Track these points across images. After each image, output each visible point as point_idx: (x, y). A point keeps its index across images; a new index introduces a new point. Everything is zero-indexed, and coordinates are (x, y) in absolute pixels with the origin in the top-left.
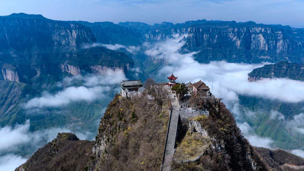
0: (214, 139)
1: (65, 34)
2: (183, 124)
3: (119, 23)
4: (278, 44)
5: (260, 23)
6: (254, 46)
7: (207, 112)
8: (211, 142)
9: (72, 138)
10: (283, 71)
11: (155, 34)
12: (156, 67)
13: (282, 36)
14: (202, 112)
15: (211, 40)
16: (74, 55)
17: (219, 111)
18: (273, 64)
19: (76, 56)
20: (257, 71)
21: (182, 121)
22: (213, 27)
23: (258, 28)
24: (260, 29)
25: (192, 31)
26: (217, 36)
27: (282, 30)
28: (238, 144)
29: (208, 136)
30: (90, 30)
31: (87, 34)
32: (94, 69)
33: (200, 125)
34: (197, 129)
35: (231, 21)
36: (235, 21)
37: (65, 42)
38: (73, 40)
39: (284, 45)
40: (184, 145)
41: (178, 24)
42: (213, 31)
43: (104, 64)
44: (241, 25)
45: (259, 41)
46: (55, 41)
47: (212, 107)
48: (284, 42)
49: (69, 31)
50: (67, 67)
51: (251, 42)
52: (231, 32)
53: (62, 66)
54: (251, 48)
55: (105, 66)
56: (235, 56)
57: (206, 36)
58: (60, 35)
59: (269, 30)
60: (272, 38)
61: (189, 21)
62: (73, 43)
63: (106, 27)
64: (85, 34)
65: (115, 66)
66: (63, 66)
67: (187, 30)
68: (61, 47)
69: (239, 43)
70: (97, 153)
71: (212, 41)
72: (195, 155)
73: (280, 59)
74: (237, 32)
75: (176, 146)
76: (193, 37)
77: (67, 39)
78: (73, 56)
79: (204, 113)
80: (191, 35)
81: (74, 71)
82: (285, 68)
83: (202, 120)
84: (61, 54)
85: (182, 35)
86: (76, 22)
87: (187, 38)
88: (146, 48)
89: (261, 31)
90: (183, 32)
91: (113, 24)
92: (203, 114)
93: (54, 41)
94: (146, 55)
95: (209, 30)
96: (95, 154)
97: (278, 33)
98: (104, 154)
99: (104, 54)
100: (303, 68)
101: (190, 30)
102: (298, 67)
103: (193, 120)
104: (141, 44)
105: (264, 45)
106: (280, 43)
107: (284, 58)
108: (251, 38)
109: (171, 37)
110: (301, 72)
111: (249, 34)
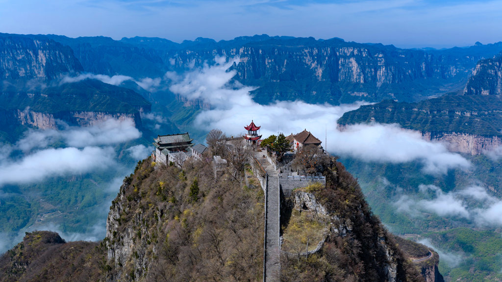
0: (335, 218)
1: (24, 57)
2: (287, 199)
3: (123, 38)
4: (378, 73)
5: (351, 41)
6: (344, 76)
7: (323, 177)
8: (331, 223)
9: (52, 240)
10: (388, 115)
11: (185, 58)
12: (190, 112)
13: (383, 61)
14: (315, 178)
15: (277, 67)
16: (42, 95)
17: (337, 175)
18: (373, 104)
19: (46, 96)
20: (350, 116)
21: (285, 194)
22: (280, 46)
23: (348, 49)
24: (351, 50)
25: (246, 53)
26: (286, 61)
27: (383, 52)
28: (367, 224)
29: (327, 214)
30: (72, 51)
31: (66, 57)
32: (81, 119)
33: (314, 197)
34: (309, 204)
35: (308, 37)
36: (314, 37)
37: (24, 72)
38: (39, 67)
39: (388, 75)
40: (294, 231)
41: (223, 42)
42: (279, 54)
43: (100, 110)
44: (322, 44)
45: (351, 69)
46: (7, 71)
47: (327, 170)
48: (387, 70)
49: (31, 53)
50: (31, 116)
51: (339, 70)
52: (308, 54)
53: (20, 114)
54: (339, 80)
55: (101, 112)
56: (314, 93)
57: (270, 61)
58: (16, 59)
59: (365, 51)
60: (369, 64)
61: (241, 37)
62: (39, 73)
63: (100, 45)
64: (63, 57)
65: (119, 112)
66: (22, 115)
67: (237, 53)
68: (18, 81)
69: (320, 72)
70: (116, 260)
71: (279, 70)
72: (313, 244)
73: (383, 96)
74: (317, 55)
75: (281, 233)
76: (248, 62)
77: (28, 66)
78: (40, 96)
79: (318, 179)
80: (246, 59)
81: (44, 122)
82: (390, 110)
83: (317, 190)
84: (18, 94)
85: (230, 59)
86: (44, 36)
87: (239, 64)
88: (170, 81)
89: (353, 52)
90: (232, 54)
92: (316, 181)
93: (5, 71)
94: (172, 93)
95: (273, 52)
96: (113, 261)
97: (377, 57)
98: (131, 260)
99: (98, 92)
100: (416, 110)
101: (244, 51)
102: (409, 107)
103: (303, 190)
104: (161, 75)
105: (358, 75)
106: (381, 72)
107: (388, 94)
108: (338, 64)
109: (212, 63)
110: (413, 116)
111: (335, 58)
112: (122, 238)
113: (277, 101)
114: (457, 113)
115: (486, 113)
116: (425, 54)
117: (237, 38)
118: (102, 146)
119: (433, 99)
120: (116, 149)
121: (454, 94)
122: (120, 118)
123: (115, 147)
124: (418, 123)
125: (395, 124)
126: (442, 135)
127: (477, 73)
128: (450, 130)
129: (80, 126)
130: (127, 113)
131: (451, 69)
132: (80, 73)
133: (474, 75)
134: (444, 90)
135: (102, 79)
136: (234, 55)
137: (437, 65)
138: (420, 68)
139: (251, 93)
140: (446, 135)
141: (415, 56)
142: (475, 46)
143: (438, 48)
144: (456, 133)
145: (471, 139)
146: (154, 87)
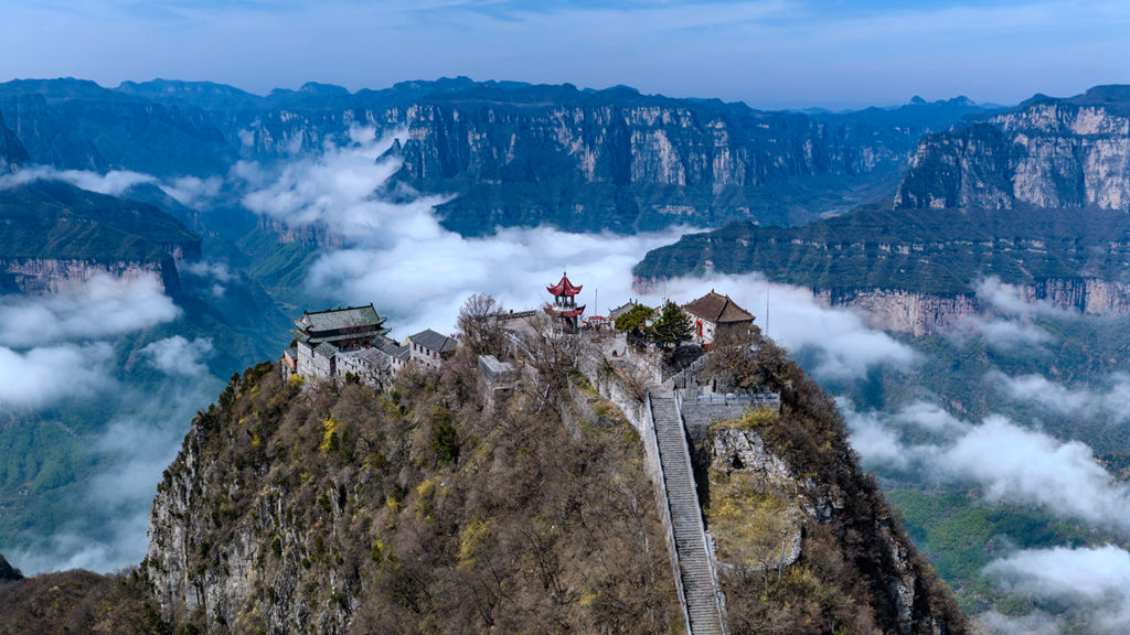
0: (808, 484)
2: (698, 446)
3: (123, 83)
4: (716, 163)
5: (654, 94)
6: (643, 171)
7: (774, 395)
8: (801, 496)
10: (741, 255)
11: (278, 130)
12: (295, 256)
13: (725, 139)
14: (756, 398)
15: (495, 150)
18: (707, 230)
20: (660, 258)
21: (694, 435)
22: (499, 103)
23: (649, 111)
24: (657, 114)
25: (422, 119)
26: (514, 136)
27: (724, 118)
29: (790, 476)
32: (26, 276)
33: (760, 440)
34: (747, 456)
35: (561, 84)
36: (574, 84)
39: (736, 167)
41: (366, 93)
42: (498, 120)
43: (74, 254)
44: (593, 99)
45: (657, 156)
48: (735, 157)
51: (631, 158)
52: (563, 123)
54: (633, 179)
55: (78, 259)
56: (580, 208)
57: (478, 137)
59: (685, 116)
60: (695, 144)
61: (408, 82)
63: (67, 99)
65: (122, 260)
67: (402, 117)
69: (590, 161)
71: (500, 158)
73: (727, 214)
74: (583, 123)
75: (706, 523)
76: (429, 139)
79: (764, 400)
80: (422, 133)
82: (745, 243)
83: (765, 423)
85: (385, 131)
87: (407, 144)
88: (244, 184)
89: (660, 119)
90: (389, 121)
91: (98, 87)
92: (759, 405)
94: (250, 213)
95: (486, 118)
96: (201, 612)
97: (712, 129)
98: (251, 607)
99: (66, 211)
100: (798, 242)
101: (417, 113)
102: (784, 238)
103: (732, 426)
104: (223, 170)
105: (672, 168)
106: (722, 161)
107: (737, 209)
108: (629, 144)
109: (343, 142)
110: (795, 255)
111: (622, 131)
112: (225, 556)
113: (498, 228)
114: (884, 248)
115: (941, 246)
116: (811, 122)
117: (400, 84)
118: (80, 341)
119: (833, 219)
120: (118, 347)
121: (874, 207)
122: (125, 273)
123: (116, 344)
124: (804, 270)
125: (754, 274)
126: (855, 296)
127: (919, 163)
128: (870, 284)
129: (25, 294)
130: (143, 262)
131: (865, 154)
132: (20, 165)
133: (914, 166)
134: (851, 199)
135: (76, 181)
136: (394, 124)
137: (836, 145)
138: (800, 153)
139: (439, 209)
140: (861, 294)
141: (790, 125)
142: (910, 105)
143: (836, 110)
144: (883, 290)
145: (913, 301)
146: (206, 198)
